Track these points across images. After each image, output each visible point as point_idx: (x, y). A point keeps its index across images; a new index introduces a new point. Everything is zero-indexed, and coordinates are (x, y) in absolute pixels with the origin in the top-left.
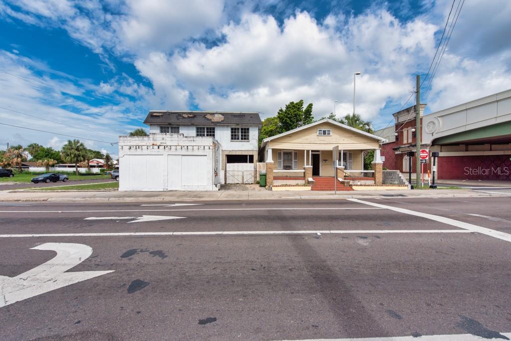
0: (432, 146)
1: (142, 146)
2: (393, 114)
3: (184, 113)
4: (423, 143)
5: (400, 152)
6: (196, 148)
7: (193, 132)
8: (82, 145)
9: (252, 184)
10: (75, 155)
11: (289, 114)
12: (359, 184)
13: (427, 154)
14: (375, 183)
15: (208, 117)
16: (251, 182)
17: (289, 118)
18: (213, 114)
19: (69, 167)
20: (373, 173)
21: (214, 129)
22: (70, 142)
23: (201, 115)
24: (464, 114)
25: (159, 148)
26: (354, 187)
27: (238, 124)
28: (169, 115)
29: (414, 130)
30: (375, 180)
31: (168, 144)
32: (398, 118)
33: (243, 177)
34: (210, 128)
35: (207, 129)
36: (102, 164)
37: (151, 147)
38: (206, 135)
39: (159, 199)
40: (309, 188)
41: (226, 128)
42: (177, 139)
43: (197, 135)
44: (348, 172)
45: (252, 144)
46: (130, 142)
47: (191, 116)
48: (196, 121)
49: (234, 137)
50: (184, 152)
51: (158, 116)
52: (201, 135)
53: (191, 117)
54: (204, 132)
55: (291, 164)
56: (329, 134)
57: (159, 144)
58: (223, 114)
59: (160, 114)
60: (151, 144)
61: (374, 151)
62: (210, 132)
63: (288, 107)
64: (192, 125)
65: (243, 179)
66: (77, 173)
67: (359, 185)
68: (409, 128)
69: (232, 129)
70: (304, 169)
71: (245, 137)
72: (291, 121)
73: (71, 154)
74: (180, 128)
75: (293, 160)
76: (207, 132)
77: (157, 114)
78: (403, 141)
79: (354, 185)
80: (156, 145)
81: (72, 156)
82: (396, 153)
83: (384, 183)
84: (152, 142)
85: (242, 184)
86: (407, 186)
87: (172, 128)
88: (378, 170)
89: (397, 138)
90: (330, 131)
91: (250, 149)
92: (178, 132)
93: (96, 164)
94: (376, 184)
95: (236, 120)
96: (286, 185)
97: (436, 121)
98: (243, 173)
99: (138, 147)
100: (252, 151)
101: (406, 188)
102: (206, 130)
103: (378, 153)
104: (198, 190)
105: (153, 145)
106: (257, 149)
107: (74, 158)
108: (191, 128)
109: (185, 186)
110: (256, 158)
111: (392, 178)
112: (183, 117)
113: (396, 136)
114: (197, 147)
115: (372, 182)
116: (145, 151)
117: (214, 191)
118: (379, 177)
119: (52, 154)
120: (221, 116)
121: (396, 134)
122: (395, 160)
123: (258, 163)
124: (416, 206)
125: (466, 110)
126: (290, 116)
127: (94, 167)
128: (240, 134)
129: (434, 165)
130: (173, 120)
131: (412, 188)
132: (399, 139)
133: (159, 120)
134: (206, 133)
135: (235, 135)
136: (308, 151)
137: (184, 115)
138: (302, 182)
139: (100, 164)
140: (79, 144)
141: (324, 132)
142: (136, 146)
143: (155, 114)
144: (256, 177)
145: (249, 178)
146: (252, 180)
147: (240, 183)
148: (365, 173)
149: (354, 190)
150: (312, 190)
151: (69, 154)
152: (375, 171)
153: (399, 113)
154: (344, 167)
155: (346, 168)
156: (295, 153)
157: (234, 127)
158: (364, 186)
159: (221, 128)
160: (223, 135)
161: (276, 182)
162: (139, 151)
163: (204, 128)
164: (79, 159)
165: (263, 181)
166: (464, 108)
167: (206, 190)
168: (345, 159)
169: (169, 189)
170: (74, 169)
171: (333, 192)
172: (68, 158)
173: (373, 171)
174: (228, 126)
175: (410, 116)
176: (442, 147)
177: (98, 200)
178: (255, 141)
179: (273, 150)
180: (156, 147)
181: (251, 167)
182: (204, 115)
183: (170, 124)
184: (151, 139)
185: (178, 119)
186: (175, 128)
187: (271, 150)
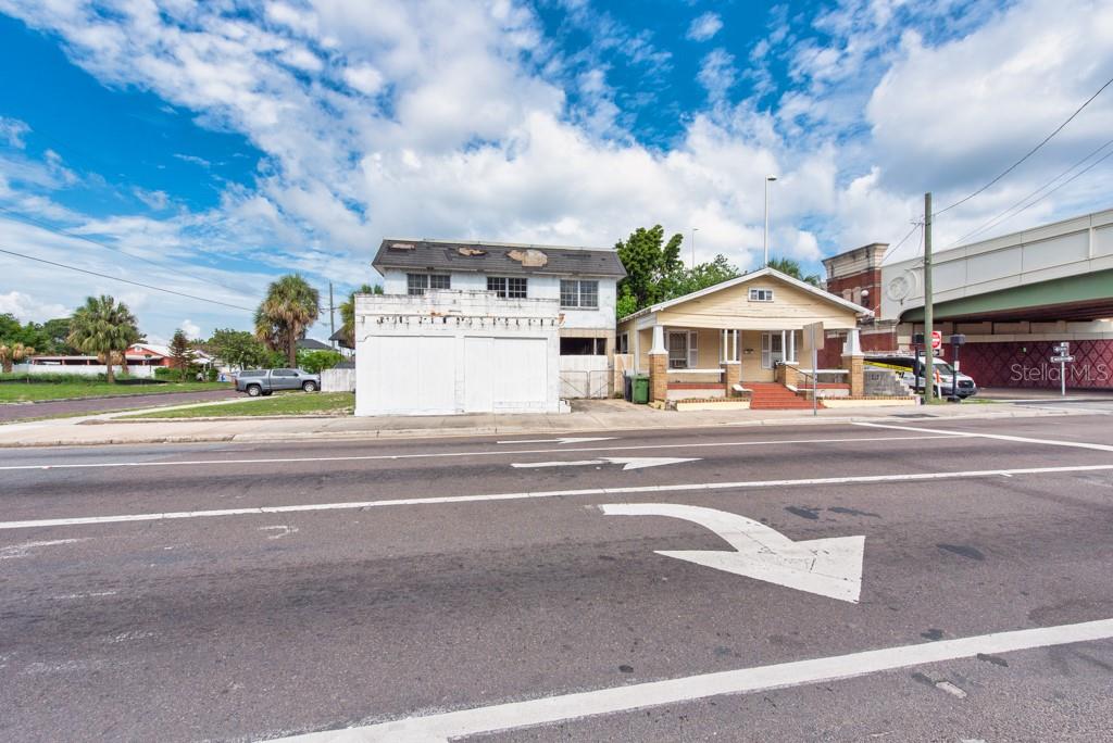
0: (900, 323)
1: (408, 316)
3: (462, 246)
4: (884, 318)
6: (524, 322)
7: (481, 285)
8: (122, 308)
9: (605, 398)
10: (108, 335)
11: (638, 253)
13: (939, 340)
14: (850, 394)
15: (514, 255)
16: (603, 396)
17: (641, 262)
18: (523, 250)
19: (94, 362)
20: (845, 375)
21: (524, 281)
22: (91, 301)
23: (499, 252)
24: (961, 265)
25: (445, 322)
26: (825, 403)
27: (576, 274)
28: (428, 248)
29: (866, 292)
30: (850, 389)
31: (466, 312)
32: (832, 268)
33: (588, 385)
34: (518, 281)
35: (511, 281)
36: (159, 357)
37: (429, 319)
38: (507, 294)
40: (745, 405)
41: (550, 281)
42: (483, 303)
45: (604, 315)
46: (380, 308)
47: (478, 252)
48: (487, 263)
49: (567, 301)
50: (499, 331)
51: (405, 250)
53: (478, 255)
54: (503, 288)
55: (685, 356)
56: (769, 298)
57: (445, 312)
58: (544, 251)
59: (409, 247)
60: (429, 313)
61: (846, 332)
62: (518, 288)
63: (633, 240)
64: (481, 271)
65: (588, 389)
66: (111, 379)
68: (854, 290)
69: (562, 281)
70: (722, 366)
71: (591, 302)
72: (642, 267)
73: (96, 332)
74: (452, 278)
75: (689, 350)
76: (511, 288)
77: (402, 246)
79: (826, 398)
80: (439, 315)
81: (101, 335)
83: (865, 395)
84: (429, 309)
85: (587, 398)
86: (915, 398)
87: (433, 277)
88: (855, 369)
90: (770, 292)
91: (599, 326)
92: (448, 286)
93: (143, 357)
94: (851, 396)
95: (573, 263)
96: (694, 400)
97: (908, 278)
98: (588, 375)
99: (398, 318)
100: (605, 329)
101: (912, 402)
102: (507, 285)
103: (855, 337)
104: (529, 411)
105: (433, 314)
106: (615, 327)
107: (104, 340)
108: (477, 278)
109: (501, 403)
110: (611, 345)
111: (878, 385)
112: (461, 254)
114: (527, 320)
115: (845, 392)
116: (415, 329)
117: (563, 414)
118: (857, 382)
119: (14, 332)
120: (540, 254)
123: (616, 356)
125: (966, 258)
126: (641, 257)
127: (138, 362)
128: (579, 294)
130: (439, 261)
131: (922, 402)
133: (406, 259)
134: (507, 291)
135: (569, 297)
137: (462, 251)
138: (719, 393)
139: (154, 357)
140: (115, 307)
141: (761, 295)
142: (395, 316)
143: (395, 246)
144: (613, 385)
145: (599, 387)
146: (605, 392)
147: (579, 395)
148: (818, 375)
149: (826, 407)
150: (752, 408)
151: (92, 332)
152: (851, 370)
153: (835, 259)
156: (692, 335)
157: (566, 279)
159: (540, 281)
160: (544, 292)
161: (673, 395)
162: (401, 329)
163: (503, 280)
164: (117, 343)
165: (637, 391)
166: (962, 254)
167: (545, 412)
169: (467, 411)
170: (103, 369)
172: (88, 342)
173: (847, 371)
174: (554, 276)
175: (859, 266)
178: (611, 309)
179: (665, 328)
180: (439, 320)
181: (603, 363)
182: (505, 251)
183: (430, 269)
184: (429, 301)
185: (450, 259)
186: (440, 277)
187: (661, 329)
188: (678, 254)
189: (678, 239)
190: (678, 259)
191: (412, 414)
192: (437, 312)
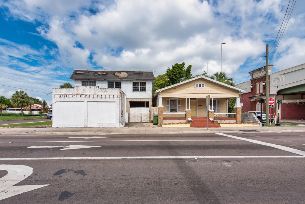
0: (277, 95)
1: (69, 95)
2: (249, 73)
4: (271, 93)
5: (254, 100)
6: (107, 96)
7: (105, 85)
8: (26, 94)
9: (148, 122)
10: (21, 102)
11: (174, 72)
12: (225, 122)
13: (273, 101)
14: (236, 122)
15: (117, 74)
16: (147, 121)
17: (175, 75)
18: (120, 72)
19: (17, 110)
20: (235, 115)
21: (120, 83)
22: (17, 92)
23: (111, 73)
24: (300, 72)
25: (81, 96)
26: (221, 125)
27: (138, 80)
28: (88, 72)
29: (264, 84)
30: (236, 120)
31: (88, 93)
32: (253, 75)
33: (141, 118)
34: (118, 83)
35: (116, 83)
36: (40, 108)
37: (76, 96)
39: (80, 134)
40: (189, 125)
41: (129, 82)
42: (94, 90)
43: (109, 87)
44: (217, 114)
45: (148, 94)
46: (60, 92)
47: (104, 73)
48: (107, 77)
49: (135, 89)
50: (99, 99)
51: (81, 74)
52: (111, 87)
53: (105, 74)
54: (113, 85)
55: (176, 108)
56: (203, 86)
57: (81, 93)
58: (127, 72)
59: (82, 72)
60: (76, 94)
61: (235, 99)
62: (118, 85)
63: (173, 67)
64: (105, 80)
65: (141, 119)
66: (22, 115)
67: (224, 124)
68: (260, 83)
69: (134, 83)
70: (185, 111)
71: (143, 89)
72: (176, 77)
73: (18, 101)
74: (96, 82)
75: (178, 106)
76: (116, 85)
77: (80, 72)
78: (256, 91)
79: (221, 123)
80: (79, 94)
81: (19, 102)
82: (251, 100)
83: (243, 122)
84: (76, 92)
85: (141, 122)
86: (259, 124)
87: (90, 82)
88: (238, 112)
89: (252, 89)
90: (204, 84)
91: (146, 98)
92: (95, 85)
93: (36, 108)
94: (237, 123)
95: (137, 76)
96: (172, 123)
97: (280, 78)
98: (141, 114)
99: (66, 96)
100: (148, 98)
101: (258, 125)
102: (115, 84)
103: (238, 100)
104: (109, 126)
105: (77, 94)
106: (152, 98)
107: (20, 103)
108: (104, 82)
109: (99, 124)
110: (151, 104)
111: (248, 119)
112: (99, 74)
113: (251, 88)
114: (109, 96)
115: (234, 121)
116: (71, 99)
117: (121, 128)
118: (239, 117)
119: (4, 101)
120: (125, 73)
121: (252, 87)
122: (250, 105)
123: (152, 108)
124: (265, 138)
125: (302, 69)
126: (175, 73)
127: (35, 110)
128: (139, 86)
129: (279, 109)
130: (92, 77)
131: (263, 125)
132: (253, 90)
133: (81, 76)
134: (115, 86)
135: (136, 88)
136: (188, 99)
137: (99, 73)
138: (184, 121)
139: (39, 108)
140: (24, 94)
141: (200, 85)
143: (78, 72)
144: (151, 118)
145: (146, 118)
146: (148, 120)
147: (139, 121)
148: (229, 115)
149: (221, 127)
150: (191, 127)
151: (17, 101)
152: (236, 113)
153: (253, 72)
154: (214, 110)
155: (215, 111)
156: (178, 100)
157: (134, 81)
158: (229, 124)
159: (126, 82)
160: (127, 87)
161: (165, 121)
162: (67, 99)
163: (113, 82)
164: (24, 104)
165: (156, 121)
166: (300, 68)
167: (115, 127)
168: (214, 105)
169: (88, 126)
170: (20, 112)
171: (206, 128)
172: (16, 104)
173: (235, 113)
174: (130, 81)
175: (262, 74)
176: (284, 96)
177: (37, 134)
178: (151, 91)
179: (163, 98)
180: (79, 96)
181: (147, 110)
182: (113, 73)
183: (89, 79)
184: (76, 90)
185: (95, 76)
186: (93, 82)
187: (162, 98)
188: (191, 72)
189: (190, 66)
190: (191, 74)
191: (70, 127)
192: (78, 93)
